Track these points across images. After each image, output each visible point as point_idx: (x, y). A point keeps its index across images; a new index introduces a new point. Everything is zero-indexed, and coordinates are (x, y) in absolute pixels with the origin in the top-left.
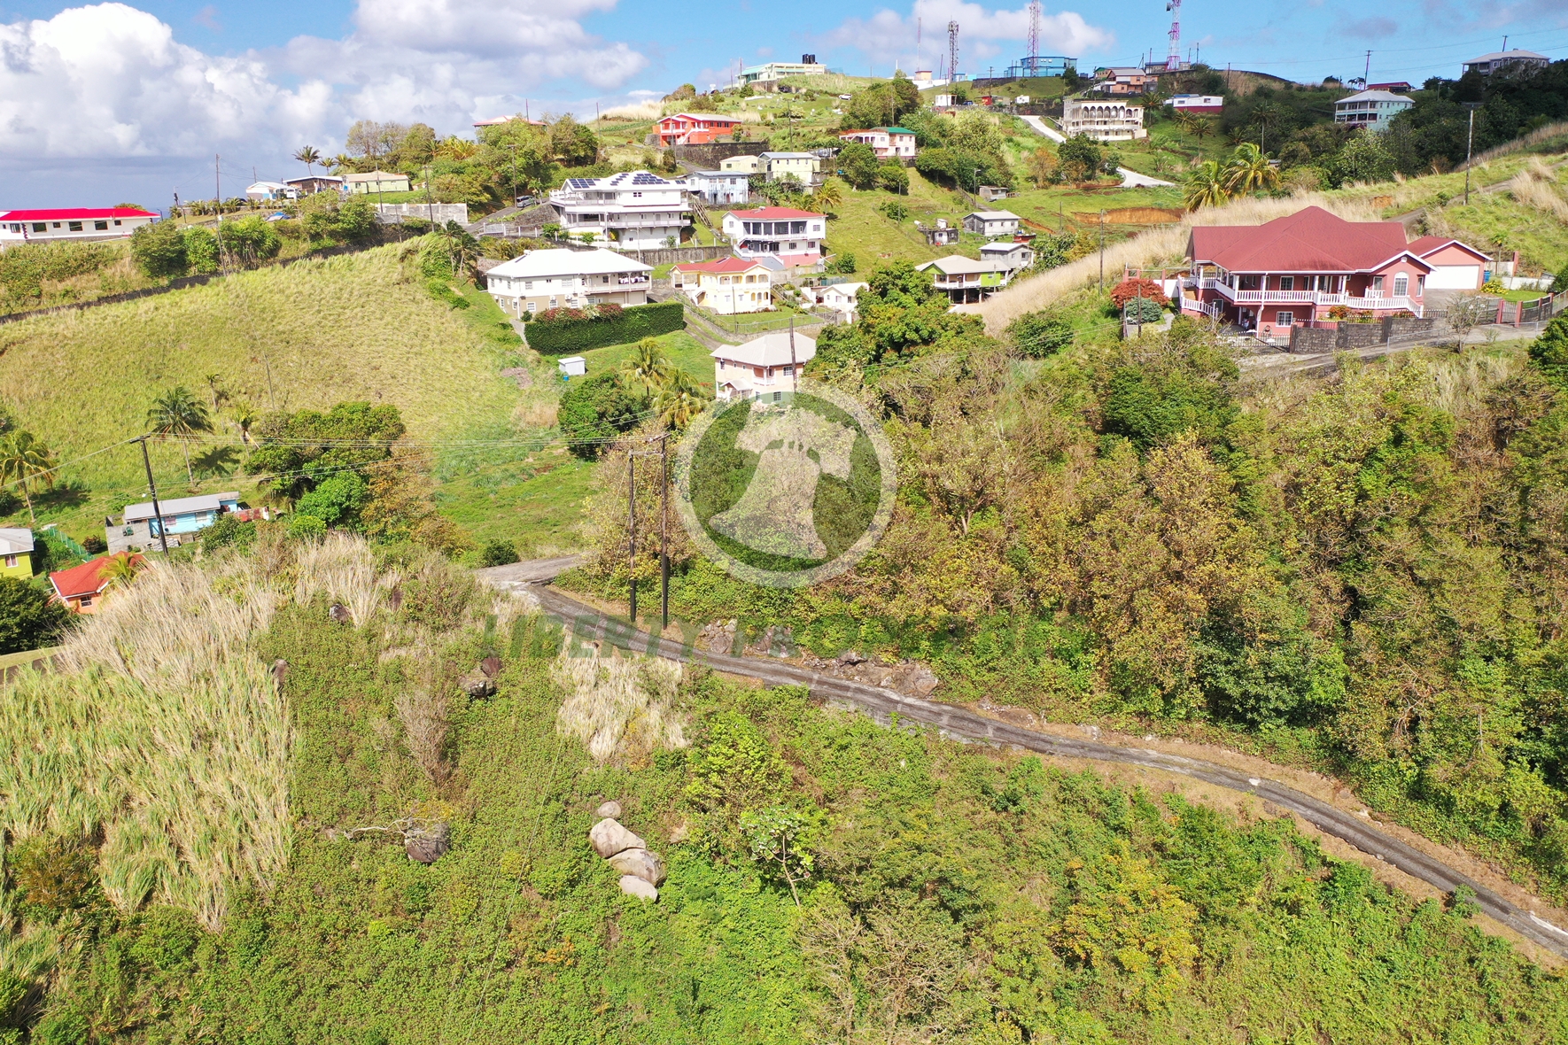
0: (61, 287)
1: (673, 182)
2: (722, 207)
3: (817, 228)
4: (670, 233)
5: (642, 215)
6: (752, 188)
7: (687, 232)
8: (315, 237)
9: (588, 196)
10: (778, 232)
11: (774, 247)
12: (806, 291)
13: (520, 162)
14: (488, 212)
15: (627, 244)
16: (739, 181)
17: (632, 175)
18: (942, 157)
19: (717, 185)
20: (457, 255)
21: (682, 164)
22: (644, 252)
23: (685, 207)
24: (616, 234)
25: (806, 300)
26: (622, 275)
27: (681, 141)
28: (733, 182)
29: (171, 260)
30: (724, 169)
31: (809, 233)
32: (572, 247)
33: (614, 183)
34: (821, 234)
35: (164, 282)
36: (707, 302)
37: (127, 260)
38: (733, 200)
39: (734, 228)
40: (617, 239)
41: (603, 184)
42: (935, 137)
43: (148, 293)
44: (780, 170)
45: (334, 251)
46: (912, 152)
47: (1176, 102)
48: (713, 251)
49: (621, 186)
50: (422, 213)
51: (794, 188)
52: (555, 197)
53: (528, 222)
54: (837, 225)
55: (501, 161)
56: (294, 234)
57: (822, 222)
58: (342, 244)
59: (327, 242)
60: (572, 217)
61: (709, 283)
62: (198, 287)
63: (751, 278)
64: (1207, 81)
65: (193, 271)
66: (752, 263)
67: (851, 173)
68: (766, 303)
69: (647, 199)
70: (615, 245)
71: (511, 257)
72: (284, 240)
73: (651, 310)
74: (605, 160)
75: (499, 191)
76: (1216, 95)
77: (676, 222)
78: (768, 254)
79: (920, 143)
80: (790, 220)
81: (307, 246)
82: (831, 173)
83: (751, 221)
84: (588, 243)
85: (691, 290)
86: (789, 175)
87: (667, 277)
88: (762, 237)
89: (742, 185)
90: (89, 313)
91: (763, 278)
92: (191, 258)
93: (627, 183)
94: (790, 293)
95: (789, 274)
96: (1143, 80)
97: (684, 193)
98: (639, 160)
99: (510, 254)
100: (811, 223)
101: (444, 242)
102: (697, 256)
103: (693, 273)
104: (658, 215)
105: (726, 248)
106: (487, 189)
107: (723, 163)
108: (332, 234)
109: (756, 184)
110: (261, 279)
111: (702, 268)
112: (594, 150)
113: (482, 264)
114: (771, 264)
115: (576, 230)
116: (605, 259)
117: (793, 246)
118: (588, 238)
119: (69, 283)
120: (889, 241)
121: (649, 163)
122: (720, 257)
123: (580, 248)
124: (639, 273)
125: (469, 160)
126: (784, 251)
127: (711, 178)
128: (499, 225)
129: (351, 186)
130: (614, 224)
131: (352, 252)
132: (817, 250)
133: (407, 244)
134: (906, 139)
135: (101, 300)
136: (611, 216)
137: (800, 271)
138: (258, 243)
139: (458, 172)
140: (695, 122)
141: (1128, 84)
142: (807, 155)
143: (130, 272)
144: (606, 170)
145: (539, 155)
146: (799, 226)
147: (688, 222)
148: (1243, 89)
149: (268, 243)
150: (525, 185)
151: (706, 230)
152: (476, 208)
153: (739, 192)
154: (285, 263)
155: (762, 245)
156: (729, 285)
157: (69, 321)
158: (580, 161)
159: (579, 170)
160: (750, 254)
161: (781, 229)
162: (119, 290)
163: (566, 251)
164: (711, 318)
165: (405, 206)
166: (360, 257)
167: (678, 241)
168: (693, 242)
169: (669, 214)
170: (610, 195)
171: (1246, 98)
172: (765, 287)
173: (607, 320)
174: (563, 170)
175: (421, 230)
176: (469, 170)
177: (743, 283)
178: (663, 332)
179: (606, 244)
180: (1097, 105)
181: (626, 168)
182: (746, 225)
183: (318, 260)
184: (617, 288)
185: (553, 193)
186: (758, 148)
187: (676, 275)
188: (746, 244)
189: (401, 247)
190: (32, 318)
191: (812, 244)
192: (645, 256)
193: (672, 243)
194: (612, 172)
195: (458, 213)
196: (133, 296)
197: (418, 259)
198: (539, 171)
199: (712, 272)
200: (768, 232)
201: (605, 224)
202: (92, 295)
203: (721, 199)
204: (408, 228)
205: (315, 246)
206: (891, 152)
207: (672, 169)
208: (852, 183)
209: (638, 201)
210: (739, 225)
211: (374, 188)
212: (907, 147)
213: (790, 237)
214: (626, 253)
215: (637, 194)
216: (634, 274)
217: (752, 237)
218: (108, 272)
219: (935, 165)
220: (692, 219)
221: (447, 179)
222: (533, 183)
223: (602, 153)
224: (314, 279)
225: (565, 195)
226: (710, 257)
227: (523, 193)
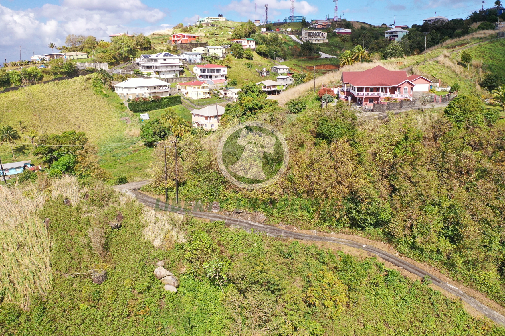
1: (177, 56)
2: (193, 64)
3: (224, 71)
4: (176, 72)
5: (167, 67)
6: (203, 58)
7: (182, 72)
8: (55, 74)
9: (148, 60)
10: (211, 72)
11: (210, 77)
12: (221, 91)
13: (126, 49)
14: (115, 66)
15: (162, 76)
16: (198, 55)
17: (163, 53)
18: (263, 47)
19: (191, 57)
20: (104, 80)
21: (180, 50)
22: (167, 79)
23: (181, 64)
24: (158, 73)
25: (221, 94)
26: (161, 86)
27: (179, 42)
28: (196, 56)
29: (4, 82)
30: (193, 52)
31: (222, 73)
32: (144, 77)
33: (157, 56)
34: (226, 73)
35: (2, 89)
36: (189, 95)
38: (197, 62)
39: (197, 71)
40: (159, 74)
41: (153, 56)
42: (261, 41)
44: (212, 52)
45: (62, 79)
46: (254, 46)
47: (337, 31)
48: (190, 78)
49: (159, 57)
50: (92, 66)
51: (217, 58)
52: (137, 60)
53: (129, 69)
54: (230, 70)
55: (119, 49)
56: (48, 73)
57: (226, 69)
58: (65, 76)
59: (60, 76)
60: (143, 67)
61: (189, 89)
62: (15, 91)
63: (203, 87)
64: (347, 25)
65: (12, 86)
66: (203, 82)
67: (235, 53)
68: (208, 95)
69: (168, 61)
70: (158, 76)
71: (123, 80)
72: (44, 75)
73: (170, 98)
74: (154, 48)
75: (118, 58)
76: (349, 29)
77: (178, 69)
78: (208, 79)
79: (257, 43)
80: (215, 68)
81: (52, 77)
82: (228, 53)
83: (203, 68)
84: (149, 76)
85: (184, 92)
86: (215, 54)
87: (175, 87)
88: (206, 74)
89: (200, 57)
91: (207, 87)
92: (12, 81)
93: (161, 56)
94: (216, 92)
95: (215, 86)
96: (326, 24)
97: (180, 59)
98: (165, 48)
99: (122, 79)
100: (222, 69)
101: (101, 76)
102: (185, 80)
103: (184, 86)
104: (172, 67)
105: (195, 77)
106: (114, 58)
107: (193, 50)
108: (61, 73)
109: (204, 56)
110: (37, 88)
111: (187, 84)
112: (150, 45)
113: (113, 83)
114: (210, 83)
115: (145, 72)
116: (155, 81)
117: (216, 77)
118: (149, 74)
120: (248, 75)
121: (169, 50)
122: (193, 81)
123: (146, 77)
124: (166, 86)
125: (108, 48)
126: (214, 78)
127: (189, 55)
128: (119, 70)
129: (67, 57)
130: (157, 70)
131: (68, 79)
132: (224, 78)
133: (88, 76)
134: (252, 42)
136: (156, 67)
137: (219, 85)
138: (35, 76)
139: (104, 52)
140: (184, 36)
141: (322, 25)
142: (221, 47)
144: (154, 52)
145: (132, 47)
146: (218, 70)
147: (182, 69)
148: (357, 27)
149: (39, 76)
150: (127, 57)
151: (188, 72)
152: (110, 64)
153: (198, 60)
154: (45, 82)
155: (207, 76)
156: (196, 90)
158: (145, 49)
159: (145, 51)
160: (202, 79)
161: (213, 71)
163: (141, 79)
164: (190, 100)
165: (86, 64)
166: (71, 80)
167: (179, 75)
168: (184, 75)
169: (176, 66)
170: (156, 60)
171: (358, 30)
172: (208, 90)
173: (156, 101)
174: (140, 51)
175: (92, 71)
176: (108, 51)
177: (201, 89)
178: (174, 105)
179: (155, 76)
180: (312, 32)
181: (161, 51)
182: (201, 70)
183: (57, 81)
184: (159, 91)
186: (205, 45)
187: (179, 86)
188: (201, 76)
189: (85, 77)
191: (223, 76)
192: (168, 80)
193: (177, 76)
194: (156, 52)
195: (105, 66)
197: (91, 81)
198: (132, 51)
199: (190, 85)
200: (208, 72)
201: (154, 70)
203: (192, 61)
204: (88, 71)
205: (55, 77)
206: (248, 46)
207: (176, 51)
208: (235, 56)
209: (165, 62)
210: (199, 70)
211: (75, 57)
212: (253, 44)
213: (216, 74)
214: (162, 79)
215: (165, 60)
216: (165, 86)
217: (203, 74)
219: (261, 50)
220: (183, 68)
221: (101, 54)
222: (130, 56)
223: (153, 46)
224: (56, 88)
225: (141, 60)
226: (189, 80)
227: (127, 59)
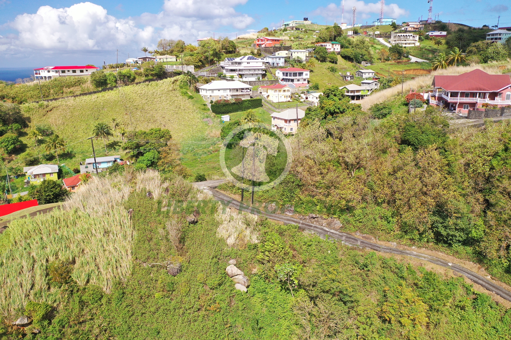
0: (69, 90)
1: (260, 59)
2: (275, 67)
3: (307, 75)
4: (258, 76)
5: (250, 70)
6: (286, 61)
7: (264, 76)
8: (147, 76)
9: (232, 63)
10: (293, 76)
11: (292, 80)
12: (302, 95)
13: (211, 52)
14: (201, 68)
15: (244, 79)
16: (281, 59)
17: (247, 57)
18: (349, 51)
19: (274, 60)
20: (190, 82)
21: (263, 54)
22: (250, 82)
23: (264, 67)
24: (241, 76)
25: (302, 98)
26: (243, 89)
27: (263, 46)
28: (279, 59)
29: (102, 82)
30: (277, 55)
31: (304, 76)
32: (227, 80)
33: (241, 59)
34: (308, 77)
35: (100, 89)
36: (270, 98)
37: (89, 82)
38: (279, 65)
39: (279, 74)
40: (241, 77)
41: (237, 60)
42: (347, 45)
43: (95, 92)
44: (295, 56)
46: (339, 50)
47: (430, 34)
48: (272, 82)
49: (243, 60)
50: (180, 68)
51: (300, 61)
52: (222, 64)
53: (213, 72)
54: (313, 74)
55: (205, 52)
56: (140, 74)
57: (308, 73)
58: (155, 78)
59: (150, 77)
60: (227, 70)
61: (271, 92)
62: (110, 91)
63: (284, 91)
64: (441, 26)
65: (109, 86)
66: (285, 86)
67: (318, 57)
68: (289, 99)
69: (251, 64)
70: (241, 79)
71: (207, 83)
72: (137, 77)
73: (252, 100)
74: (238, 52)
75: (204, 62)
76: (444, 31)
77: (261, 72)
78: (290, 83)
79: (342, 47)
80: (298, 72)
81: (144, 78)
82: (312, 57)
83: (285, 72)
84: (232, 79)
85: (265, 94)
86: (298, 57)
87: (257, 90)
88: (288, 77)
89: (283, 60)
90: (77, 99)
91: (288, 91)
92: (108, 82)
93: (245, 59)
94: (297, 96)
95: (297, 90)
96: (419, 26)
97: (263, 63)
98: (249, 52)
99: (207, 82)
100: (305, 73)
101: (187, 78)
102: (267, 83)
103: (266, 89)
104: (255, 70)
105: (277, 81)
106: (200, 61)
107: (277, 53)
108: (152, 75)
109: (287, 60)
110: (129, 89)
111: (268, 87)
112: (235, 49)
113: (198, 85)
114: (291, 86)
115: (228, 74)
116: (237, 84)
117: (298, 80)
118: (232, 77)
119: (72, 89)
120: (331, 79)
121: (252, 53)
122: (274, 84)
123: (229, 80)
124: (248, 89)
125: (195, 52)
126: (296, 82)
127: (273, 58)
128: (204, 72)
129: (158, 60)
130: (240, 73)
131: (158, 81)
132: (306, 82)
133: (175, 78)
134: (337, 45)
135: (81, 95)
136: (240, 70)
137: (300, 89)
138: (129, 77)
139: (192, 55)
140: (268, 40)
141: (414, 28)
142: (304, 51)
143: (89, 86)
144: (239, 55)
145: (217, 50)
146: (301, 74)
147: (264, 72)
148: (454, 29)
149: (132, 77)
150: (213, 60)
151: (270, 75)
152: (197, 67)
153: (281, 63)
154: (137, 84)
156: (277, 93)
157: (71, 101)
158: (230, 52)
159: (230, 55)
160: (284, 83)
161: (295, 74)
162: (86, 92)
163: (225, 81)
164: (271, 103)
165: (175, 66)
166: (160, 82)
167: (261, 78)
168: (266, 79)
169: (258, 69)
170: (240, 63)
171: (455, 32)
172: (289, 94)
173: (237, 103)
174: (225, 55)
175: (179, 74)
176: (195, 55)
177: (282, 93)
178: (255, 108)
179: (238, 79)
180: (402, 34)
181: (245, 55)
182: (283, 73)
183: (147, 83)
184: (241, 93)
185: (221, 62)
186: (288, 48)
187: (260, 89)
188: (283, 79)
189: (173, 79)
190: (60, 100)
191: (305, 80)
192: (250, 83)
193: (259, 79)
194: (240, 56)
195: (191, 69)
196: (90, 93)
197: (178, 83)
198: (217, 55)
199: (272, 88)
200: (290, 76)
201: (238, 72)
202: (78, 93)
203: (275, 65)
204: (175, 73)
205: (146, 78)
206: (332, 50)
207: (259, 55)
208: (319, 60)
209: (248, 65)
210: (281, 73)
211: (165, 60)
212: (337, 48)
213: (298, 77)
214: (244, 82)
215: (248, 63)
216: (247, 89)
217: (285, 77)
218: (83, 86)
219: (347, 54)
220: (266, 72)
221: (187, 58)
222: (215, 59)
223: (238, 50)
224: (146, 89)
225: (225, 63)
226: (271, 84)
227: (212, 62)
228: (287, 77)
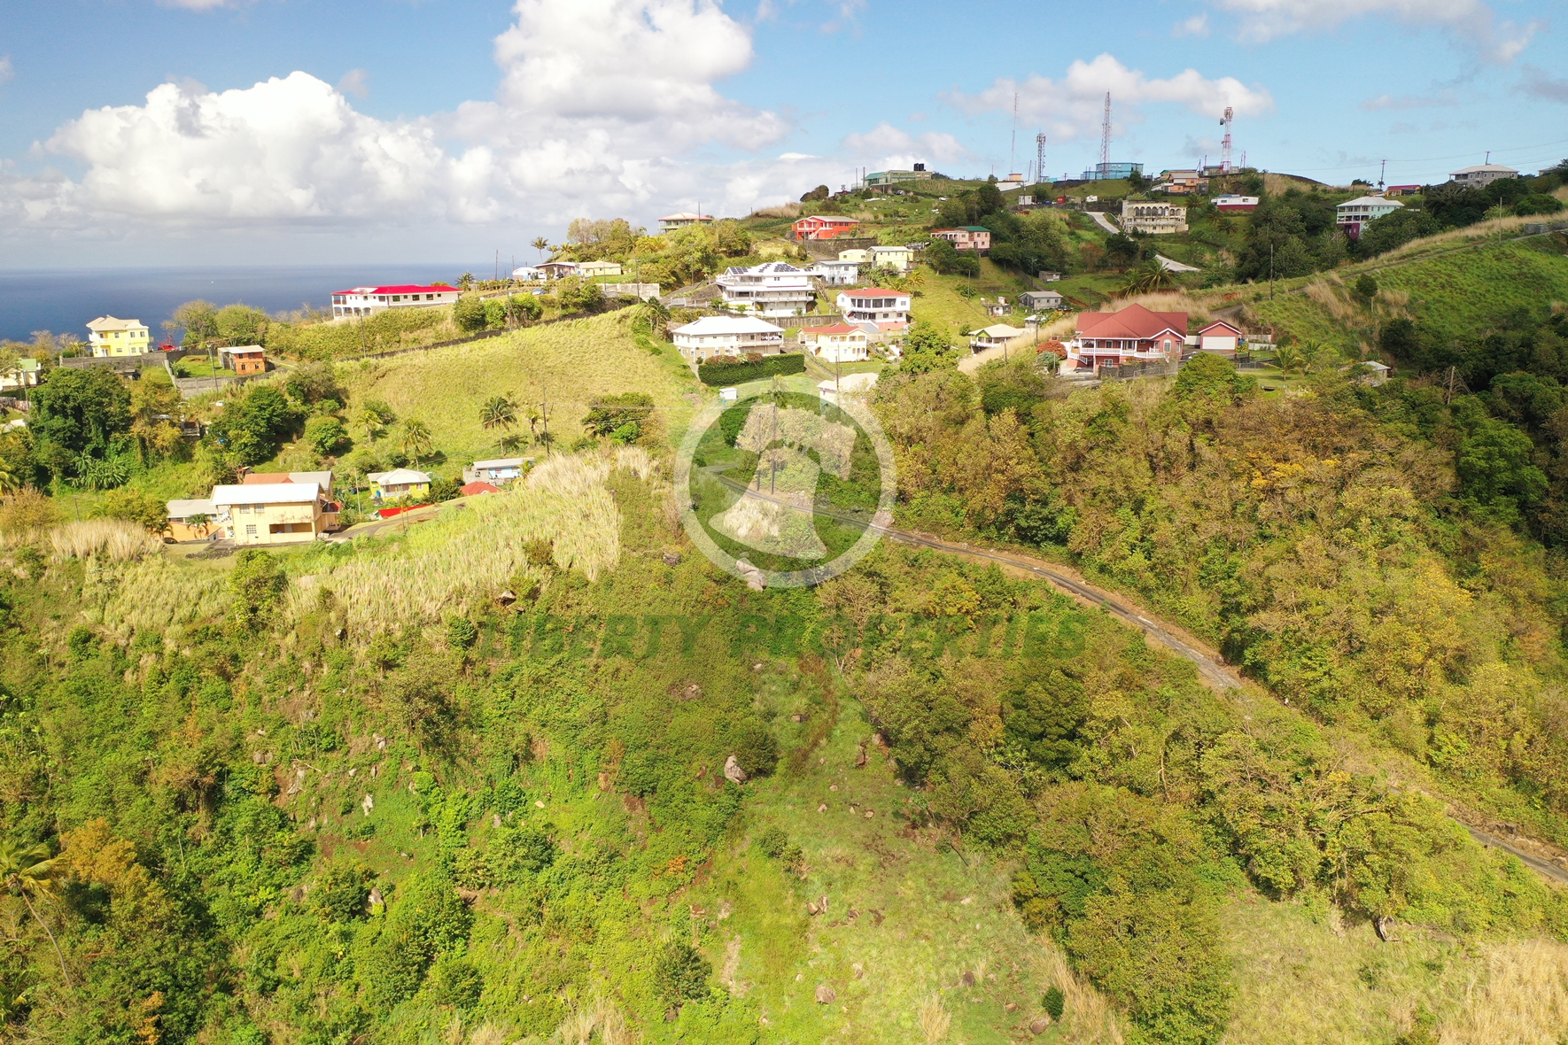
0: (411, 336)
1: (802, 272)
2: (837, 287)
3: (903, 303)
4: (799, 305)
5: (780, 293)
6: (860, 273)
7: (811, 305)
8: (564, 306)
9: (742, 279)
10: (875, 306)
11: (872, 316)
12: (893, 348)
13: (698, 255)
14: (673, 290)
15: (768, 313)
16: (851, 268)
17: (774, 265)
18: (1008, 247)
19: (835, 272)
20: (654, 320)
21: (811, 255)
22: (780, 319)
23: (810, 288)
24: (761, 306)
25: (892, 354)
26: (764, 334)
27: (812, 237)
28: (846, 269)
29: (476, 320)
30: (842, 260)
31: (898, 307)
32: (731, 315)
33: (761, 271)
34: (907, 308)
35: (472, 334)
36: (822, 354)
37: (449, 320)
38: (846, 282)
39: (844, 302)
40: (762, 309)
41: (753, 271)
42: (1007, 232)
43: (464, 341)
44: (882, 260)
45: (574, 316)
46: (987, 246)
47: (1219, 201)
48: (828, 319)
49: (765, 273)
50: (631, 290)
51: (893, 273)
52: (720, 279)
53: (701, 296)
54: (919, 300)
55: (683, 255)
56: (551, 304)
57: (907, 299)
58: (581, 311)
59: (572, 310)
60: (731, 294)
61: (824, 341)
62: (494, 338)
63: (853, 338)
65: (489, 327)
66: (855, 327)
67: (935, 262)
68: (863, 356)
69: (783, 282)
70: (760, 313)
71: (690, 321)
72: (545, 309)
73: (783, 358)
74: (756, 252)
75: (681, 275)
76: (1254, 195)
77: (804, 298)
78: (868, 321)
79: (995, 237)
80: (884, 297)
81: (559, 312)
82: (921, 262)
83: (857, 298)
84: (741, 313)
85: (811, 346)
86: (890, 263)
87: (795, 336)
88: (864, 309)
89: (854, 271)
90: (432, 352)
91: (862, 338)
92: (488, 318)
93: (770, 271)
94: (882, 349)
95: (881, 336)
96: (1196, 182)
97: (810, 277)
98: (780, 251)
99: (689, 319)
100: (899, 300)
101: (648, 311)
102: (817, 322)
103: (813, 334)
104: (791, 293)
105: (839, 317)
106: (674, 273)
107: (841, 254)
108: (575, 305)
109: (863, 270)
110: (532, 334)
111: (819, 331)
112: (748, 245)
113: (672, 326)
114: (870, 329)
115: (734, 303)
116: (752, 324)
117: (886, 316)
118: (742, 308)
119: (416, 334)
120: (959, 313)
121: (788, 255)
122: (834, 324)
123: (736, 315)
124: (775, 334)
125: (661, 253)
126: (879, 319)
127: (831, 266)
128: (680, 299)
129: (583, 272)
130: (760, 299)
131: (588, 316)
132: (904, 319)
133: (623, 311)
134: (983, 234)
135: (435, 345)
136: (758, 294)
137: (890, 334)
138: (530, 310)
139: (654, 262)
140: (822, 223)
141: (1184, 185)
142: (904, 248)
143: (450, 327)
144: (756, 260)
145: (710, 250)
146: (890, 302)
147: (811, 298)
148: (1276, 190)
149: (536, 310)
150: (700, 270)
151: (825, 304)
152: (666, 287)
153: (851, 276)
154: (547, 323)
155: (864, 315)
156: (838, 342)
157: (420, 358)
158: (737, 253)
159: (737, 259)
160: (855, 321)
161: (877, 303)
162: (445, 339)
163: (726, 318)
164: (824, 365)
165: (618, 285)
166: (593, 319)
167: (804, 311)
168: (815, 312)
169: (799, 293)
170: (758, 279)
172: (863, 345)
173: (752, 365)
174: (726, 259)
175: (629, 302)
176: (661, 260)
177: (847, 342)
178: (789, 373)
179: (753, 313)
180: (1146, 206)
181: (771, 259)
182: (853, 300)
183: (568, 321)
184: (760, 343)
185: (718, 277)
186: (867, 243)
187: (802, 335)
188: (852, 314)
189: (618, 313)
190: (400, 355)
191: (900, 315)
192: (781, 321)
193: (800, 313)
194: (760, 262)
195: (652, 291)
196: (455, 342)
197: (629, 322)
198: (709, 260)
199: (826, 333)
200: (868, 306)
201: (754, 299)
202: (430, 342)
203: (837, 281)
204: (621, 301)
205: (564, 312)
206: (971, 245)
207: (804, 258)
208: (936, 270)
209: (777, 283)
210: (848, 300)
211: (598, 273)
212: (983, 240)
213: (884, 309)
214: (767, 320)
215: (776, 278)
216: (772, 334)
217: (856, 309)
218: (439, 327)
219: (1002, 255)
220: (815, 296)
221: (646, 267)
222: (705, 269)
223: (754, 247)
224: (566, 334)
225: (726, 278)
226: (827, 323)
227: (698, 277)
228: (860, 309)
